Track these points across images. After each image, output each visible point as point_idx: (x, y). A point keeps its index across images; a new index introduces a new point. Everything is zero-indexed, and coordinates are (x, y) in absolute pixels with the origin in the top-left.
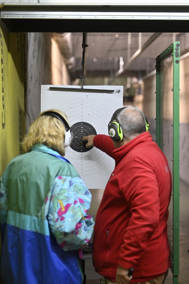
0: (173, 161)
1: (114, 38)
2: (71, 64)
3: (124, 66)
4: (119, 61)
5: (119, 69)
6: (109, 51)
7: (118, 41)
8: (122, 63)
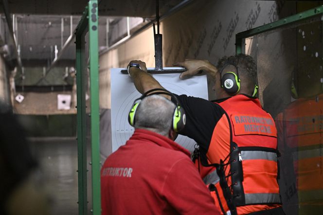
0: (91, 164)
1: (47, 26)
2: (6, 52)
3: (58, 54)
4: (54, 50)
5: (54, 57)
6: (43, 39)
7: (51, 29)
8: (56, 51)
